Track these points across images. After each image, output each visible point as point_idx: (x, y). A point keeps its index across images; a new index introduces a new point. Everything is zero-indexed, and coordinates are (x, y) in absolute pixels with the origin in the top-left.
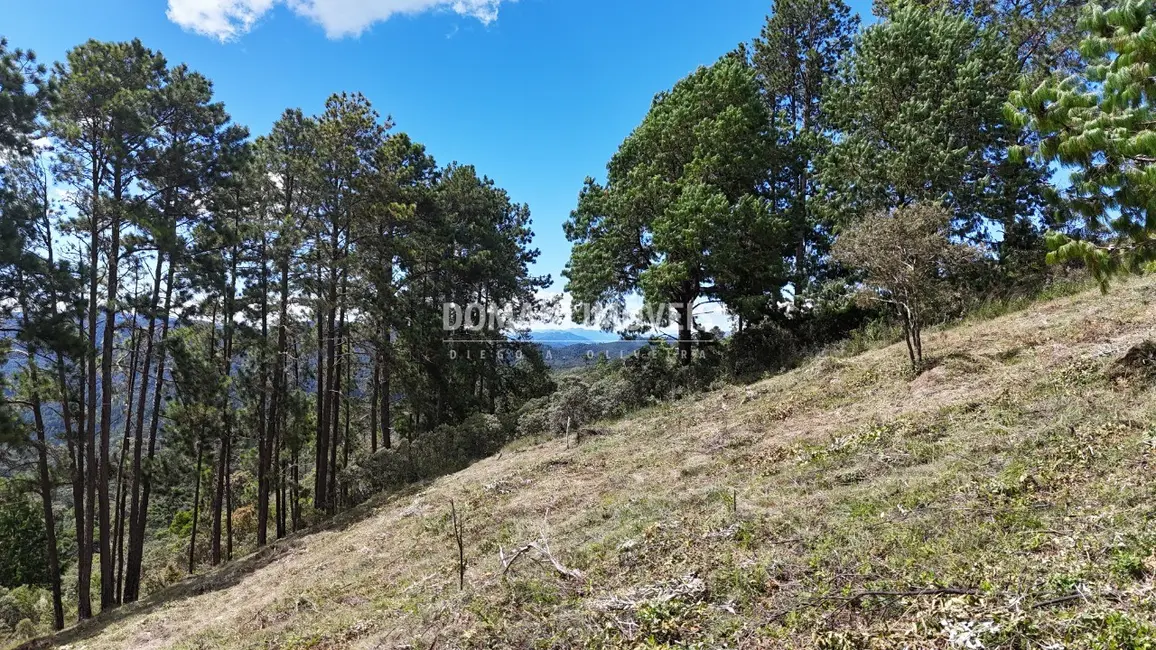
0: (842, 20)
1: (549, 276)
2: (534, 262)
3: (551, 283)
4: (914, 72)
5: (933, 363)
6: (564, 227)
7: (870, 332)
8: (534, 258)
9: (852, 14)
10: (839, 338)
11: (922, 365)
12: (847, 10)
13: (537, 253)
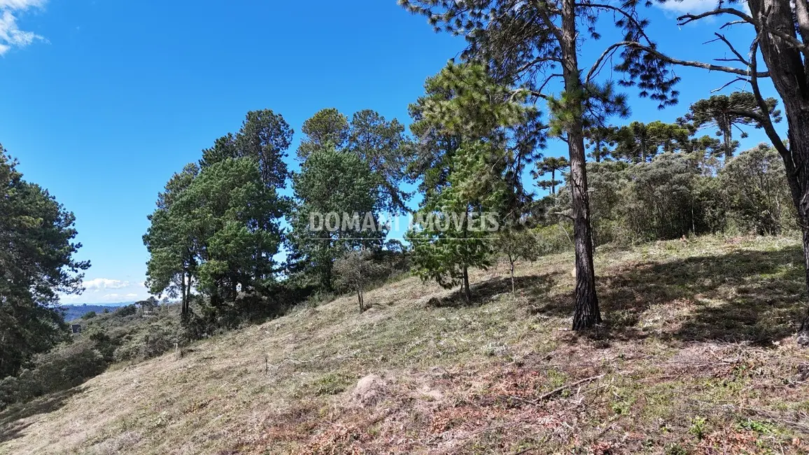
0: (285, 131)
1: (89, 261)
2: (76, 252)
3: (90, 266)
4: (336, 178)
5: (368, 307)
6: (143, 237)
7: (316, 297)
8: (76, 249)
9: (290, 128)
10: (304, 300)
11: (364, 309)
12: (288, 126)
13: (79, 245)
